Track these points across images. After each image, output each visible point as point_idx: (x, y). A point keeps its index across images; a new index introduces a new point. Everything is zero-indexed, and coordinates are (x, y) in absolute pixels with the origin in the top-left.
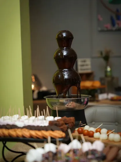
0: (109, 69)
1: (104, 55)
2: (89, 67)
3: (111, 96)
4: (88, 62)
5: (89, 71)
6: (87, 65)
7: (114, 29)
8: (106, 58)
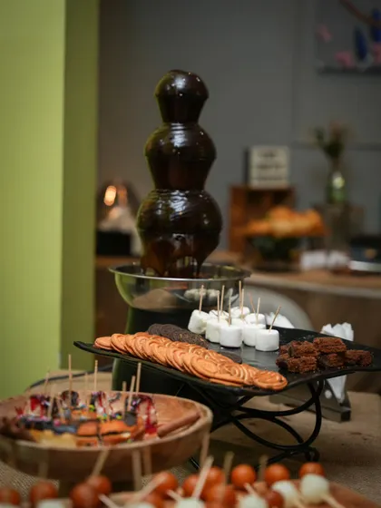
0: (338, 182)
1: (327, 139)
2: (284, 171)
3: (337, 258)
4: (282, 156)
5: (282, 184)
6: (277, 166)
7: (364, 66)
8: (333, 150)
